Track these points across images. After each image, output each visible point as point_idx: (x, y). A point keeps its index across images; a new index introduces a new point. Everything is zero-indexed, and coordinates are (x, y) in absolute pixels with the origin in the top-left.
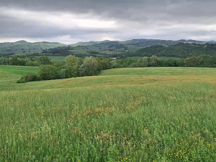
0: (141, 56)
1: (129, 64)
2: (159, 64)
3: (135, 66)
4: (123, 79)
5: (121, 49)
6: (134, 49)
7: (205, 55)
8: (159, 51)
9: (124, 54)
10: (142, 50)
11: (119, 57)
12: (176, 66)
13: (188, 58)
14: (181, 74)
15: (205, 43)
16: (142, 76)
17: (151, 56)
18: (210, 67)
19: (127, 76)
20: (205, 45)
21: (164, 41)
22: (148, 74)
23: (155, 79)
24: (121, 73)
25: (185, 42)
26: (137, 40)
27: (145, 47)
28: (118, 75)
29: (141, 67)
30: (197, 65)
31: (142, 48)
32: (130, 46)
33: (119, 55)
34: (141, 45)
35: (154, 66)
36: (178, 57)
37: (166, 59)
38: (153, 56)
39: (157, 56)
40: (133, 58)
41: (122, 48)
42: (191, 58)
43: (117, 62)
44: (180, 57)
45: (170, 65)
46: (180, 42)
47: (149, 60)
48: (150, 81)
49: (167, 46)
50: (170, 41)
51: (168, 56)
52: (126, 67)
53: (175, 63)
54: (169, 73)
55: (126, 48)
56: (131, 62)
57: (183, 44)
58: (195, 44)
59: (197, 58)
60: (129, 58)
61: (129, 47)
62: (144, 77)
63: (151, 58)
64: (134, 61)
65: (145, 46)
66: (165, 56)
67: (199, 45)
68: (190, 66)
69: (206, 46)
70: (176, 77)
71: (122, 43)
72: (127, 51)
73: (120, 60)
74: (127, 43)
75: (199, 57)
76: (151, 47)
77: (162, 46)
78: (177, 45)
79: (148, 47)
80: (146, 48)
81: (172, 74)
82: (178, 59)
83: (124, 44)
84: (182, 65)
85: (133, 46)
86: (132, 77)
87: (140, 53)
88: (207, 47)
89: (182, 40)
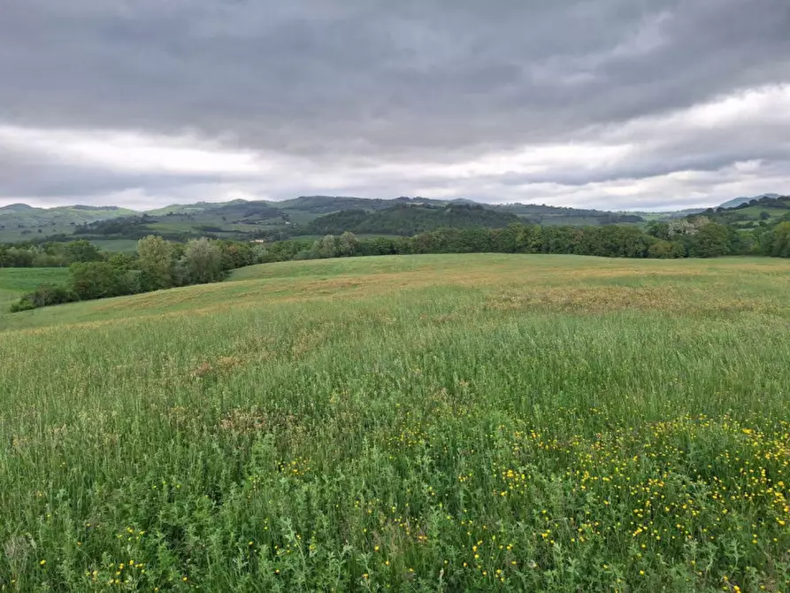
0: (319, 233)
1: (295, 253)
2: (359, 250)
3: (307, 258)
4: (284, 285)
5: (272, 220)
6: (306, 219)
7: (449, 229)
8: (358, 222)
9: (283, 230)
10: (320, 222)
11: (271, 238)
12: (393, 252)
13: (416, 236)
14: (404, 268)
15: (447, 204)
16: (325, 277)
17: (341, 233)
18: (459, 252)
19: (292, 279)
20: (448, 207)
21: (366, 202)
22: (338, 272)
23: (353, 282)
24: (278, 274)
25: (408, 203)
26: (309, 198)
27: (327, 214)
28: (269, 277)
29: (321, 258)
30: (435, 250)
31: (320, 216)
32: (293, 212)
33: (271, 233)
34: (318, 209)
35: (350, 255)
36: (397, 234)
37: (372, 239)
38: (346, 233)
39: (354, 232)
40: (303, 240)
41: (275, 216)
42: (422, 234)
43: (267, 250)
44: (402, 234)
45: (382, 253)
46: (400, 202)
47: (337, 242)
48: (343, 287)
49: (372, 212)
50: (378, 201)
51: (375, 233)
52: (286, 259)
53: (392, 247)
54: (379, 268)
55: (286, 218)
56: (299, 248)
57: (405, 207)
58: (429, 207)
59: (433, 234)
60: (293, 240)
61: (292, 214)
62: (330, 279)
63: (342, 237)
64: (305, 246)
65: (326, 211)
66: (369, 232)
67: (435, 207)
68: (422, 252)
69: (449, 210)
70: (394, 276)
71: (275, 206)
72: (287, 223)
73: (274, 244)
74: (288, 206)
75: (436, 233)
76: (340, 215)
77: (362, 213)
78: (392, 210)
79: (334, 215)
80: (330, 216)
81: (387, 269)
82: (396, 239)
83: (279, 207)
84: (406, 250)
85: (302, 212)
86: (305, 280)
87: (317, 228)
88: (452, 211)
89: (402, 198)
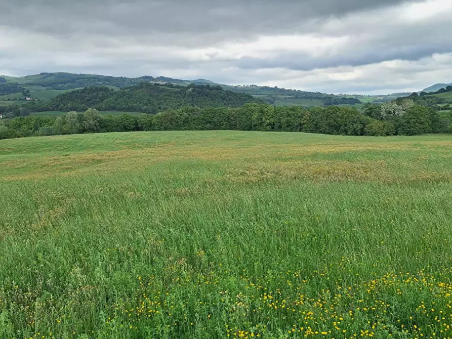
0: (61, 110)
1: (36, 129)
2: (103, 127)
3: (49, 134)
4: (24, 162)
5: (12, 96)
6: (47, 95)
7: (191, 108)
8: (102, 100)
9: (23, 106)
10: (63, 98)
11: (10, 114)
12: (138, 129)
13: (160, 114)
14: (148, 144)
15: (189, 83)
16: (68, 153)
17: (84, 110)
18: (202, 129)
19: (32, 155)
20: (189, 87)
21: (109, 79)
22: (82, 148)
23: (96, 158)
24: (18, 150)
25: (151, 82)
26: (51, 74)
27: (70, 90)
28: (9, 153)
29: (64, 134)
30: (178, 127)
31: (63, 92)
32: (35, 87)
33: (10, 109)
34: (60, 85)
35: (93, 131)
36: (141, 111)
37: (116, 116)
38: (90, 110)
39: (99, 109)
40: (45, 115)
41: (15, 91)
42: (165, 112)
43: (6, 125)
44: (145, 111)
45: (126, 129)
46: (144, 80)
47: (81, 119)
48: (86, 163)
49: (117, 89)
50: (123, 79)
51: (120, 110)
52: (28, 135)
53: (136, 124)
54: (124, 144)
55: (26, 94)
56: (40, 123)
57: (148, 85)
58: (171, 86)
59: (176, 113)
60: (34, 116)
61: (33, 90)
62: (74, 155)
63: (85, 113)
64: (47, 121)
65: (71, 87)
66: (114, 109)
67: (178, 87)
68: (166, 129)
69: (190, 90)
70: (138, 152)
71: (15, 81)
72: (28, 99)
73: (13, 120)
74: (28, 81)
75: (180, 111)
76: (83, 91)
77: (106, 90)
78: (136, 88)
79: (77, 91)
80: (74, 92)
81: (132, 145)
82: (141, 116)
83: (20, 83)
84: (150, 127)
85: (44, 88)
86: (46, 157)
87: (59, 104)
88: (193, 91)
89: (146, 77)
